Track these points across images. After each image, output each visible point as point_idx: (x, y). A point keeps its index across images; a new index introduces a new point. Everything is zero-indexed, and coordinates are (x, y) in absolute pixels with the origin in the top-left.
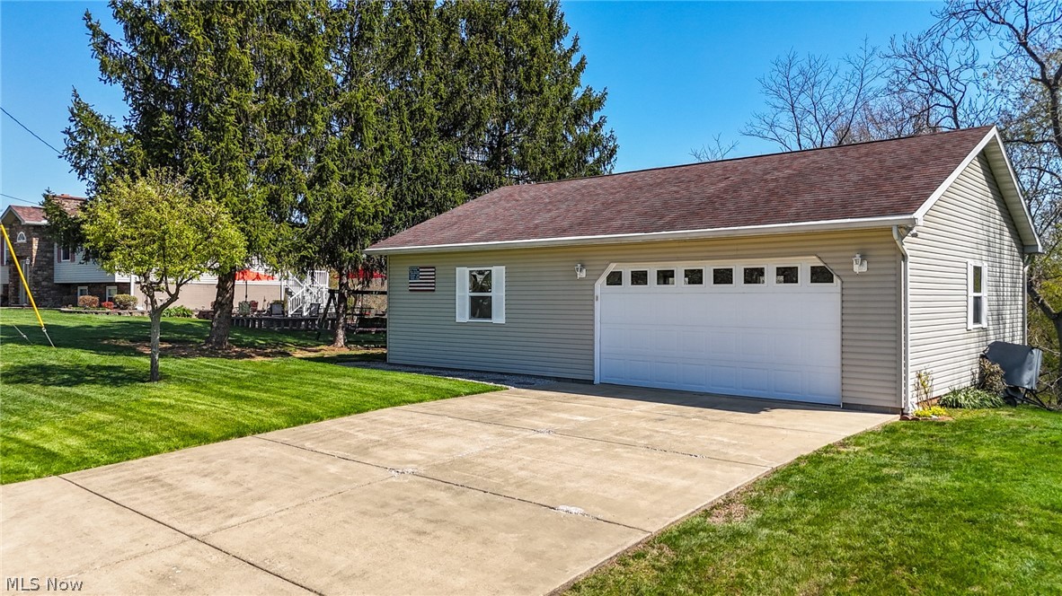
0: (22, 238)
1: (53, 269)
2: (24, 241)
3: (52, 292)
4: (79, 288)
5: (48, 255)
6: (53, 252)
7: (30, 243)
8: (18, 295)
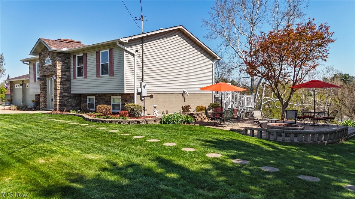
0: (48, 62)
1: (70, 84)
2: (50, 64)
3: (70, 100)
4: (88, 97)
5: (67, 73)
6: (70, 71)
7: (54, 65)
8: (46, 102)
